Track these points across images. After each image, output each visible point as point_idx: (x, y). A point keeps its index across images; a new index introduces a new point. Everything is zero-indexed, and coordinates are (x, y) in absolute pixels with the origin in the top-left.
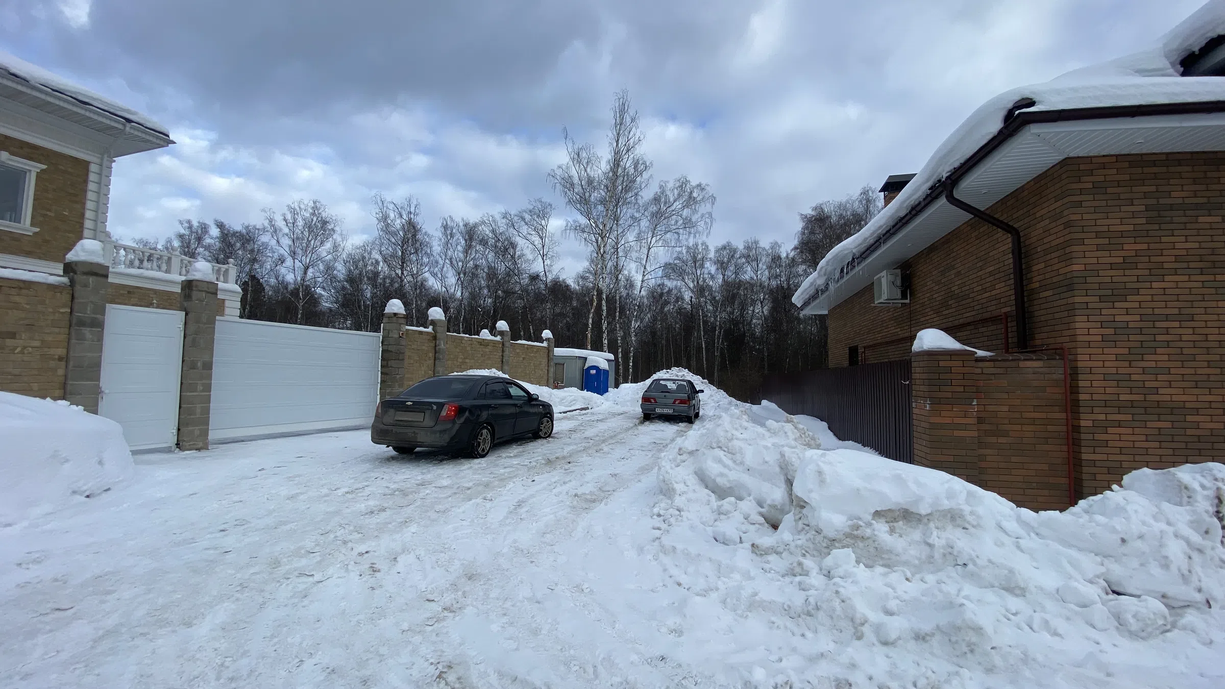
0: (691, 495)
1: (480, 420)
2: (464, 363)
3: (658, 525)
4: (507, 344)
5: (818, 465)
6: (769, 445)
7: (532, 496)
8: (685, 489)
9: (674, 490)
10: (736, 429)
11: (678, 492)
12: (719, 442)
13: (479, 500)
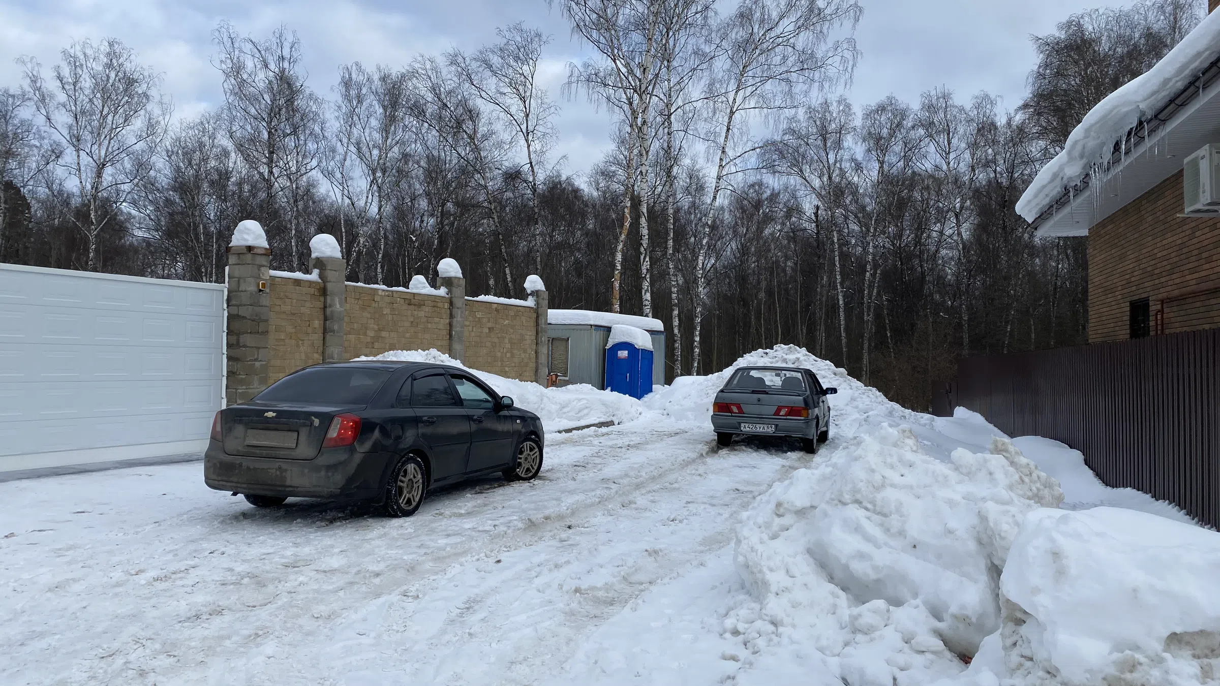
0: (799, 595)
1: (402, 446)
2: (377, 338)
3: (730, 651)
4: (458, 303)
5: (1052, 540)
6: (958, 497)
7: (495, 590)
8: (786, 582)
9: (766, 584)
10: (892, 467)
11: (774, 588)
12: (855, 491)
13: (394, 597)
